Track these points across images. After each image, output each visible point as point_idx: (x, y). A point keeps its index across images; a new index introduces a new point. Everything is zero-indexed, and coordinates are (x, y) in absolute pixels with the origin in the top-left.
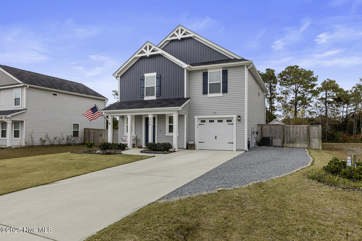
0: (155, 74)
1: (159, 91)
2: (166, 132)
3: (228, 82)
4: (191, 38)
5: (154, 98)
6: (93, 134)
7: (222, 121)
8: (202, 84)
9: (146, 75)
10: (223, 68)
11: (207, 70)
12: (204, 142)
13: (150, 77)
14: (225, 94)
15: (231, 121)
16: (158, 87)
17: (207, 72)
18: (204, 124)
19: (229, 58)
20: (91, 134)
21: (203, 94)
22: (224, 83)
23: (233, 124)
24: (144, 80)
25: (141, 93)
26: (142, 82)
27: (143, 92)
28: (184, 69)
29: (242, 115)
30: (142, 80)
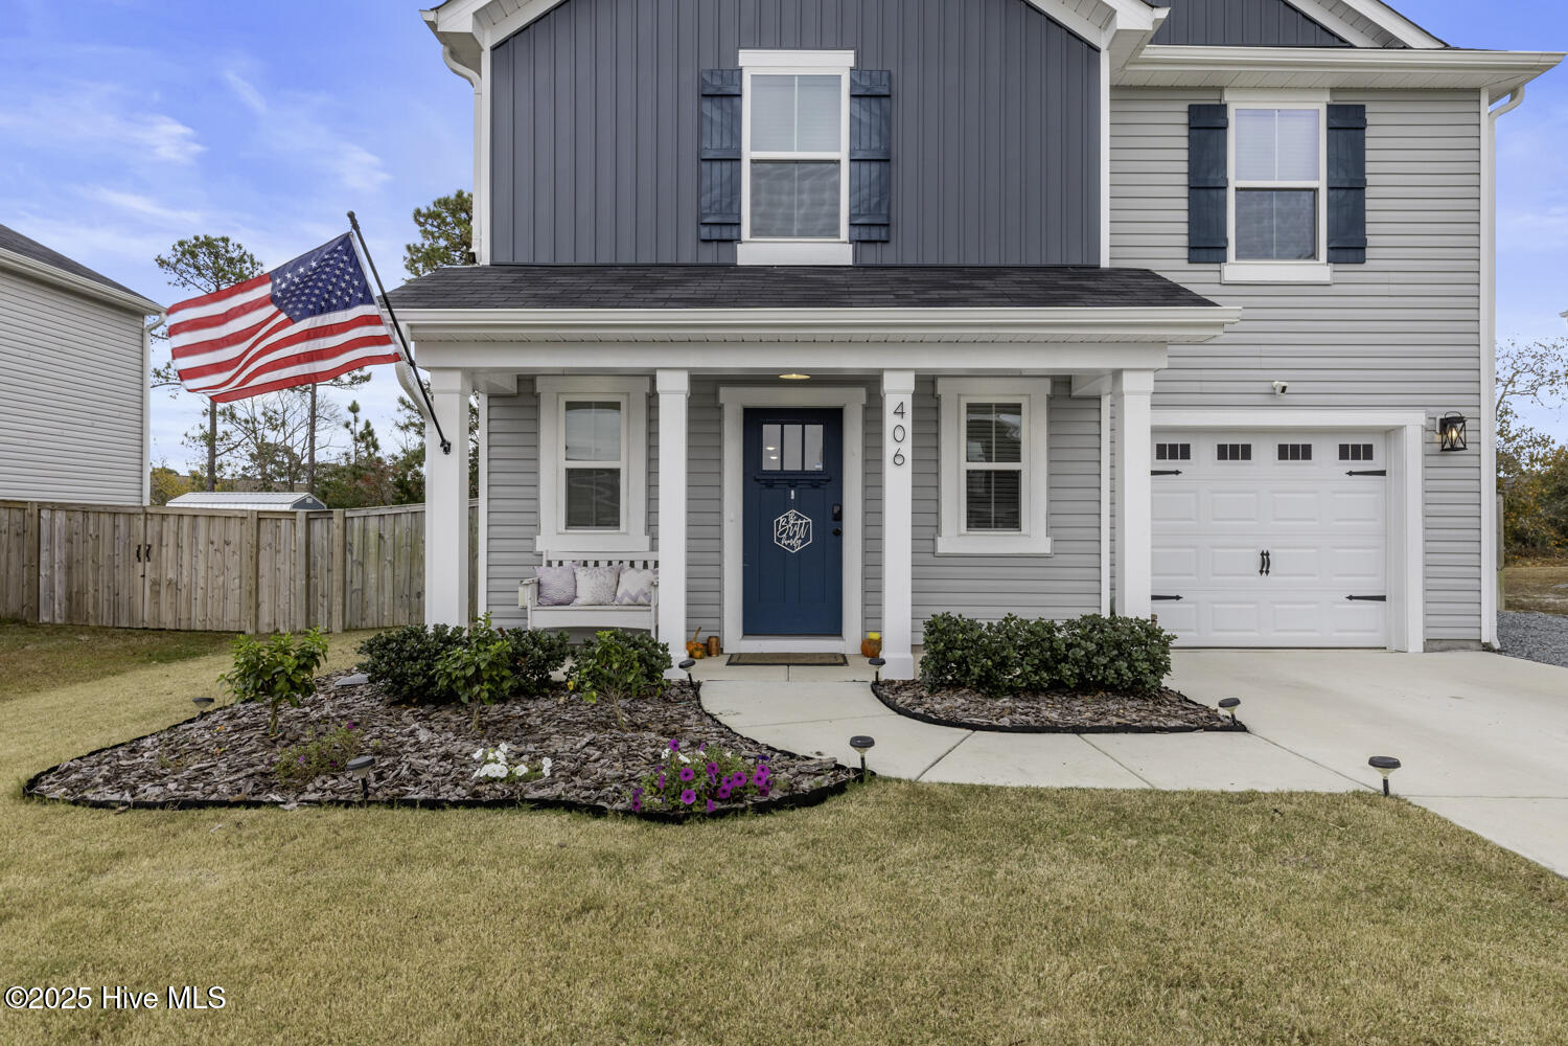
0: (839, 63)
1: (875, 200)
2: (938, 527)
3: (1369, 192)
5: (837, 251)
6: (70, 541)
7: (1304, 452)
8: (1184, 192)
9: (754, 62)
10: (1334, 90)
11: (1220, 89)
12: (1178, 598)
14: (1350, 272)
15: (1368, 452)
16: (865, 167)
17: (1224, 110)
18: (1177, 473)
19: (1342, 41)
20: (44, 546)
21: (1190, 261)
22: (1342, 193)
23: (1383, 473)
24: (736, 100)
25: (705, 201)
26: (716, 116)
27: (726, 201)
28: (1098, 50)
29: (1464, 412)
30: (716, 100)
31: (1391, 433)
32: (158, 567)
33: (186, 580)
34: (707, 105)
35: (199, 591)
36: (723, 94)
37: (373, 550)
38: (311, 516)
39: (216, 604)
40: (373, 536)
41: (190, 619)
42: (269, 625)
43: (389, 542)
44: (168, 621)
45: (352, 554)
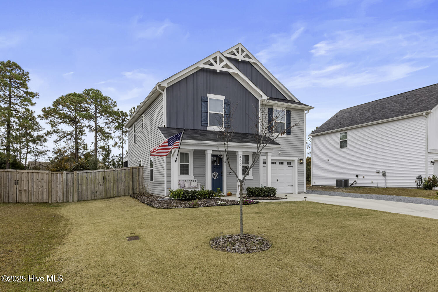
0: (222, 98)
1: (228, 121)
3: (291, 124)
4: (249, 63)
7: (282, 163)
8: (268, 121)
9: (210, 96)
10: (287, 108)
11: (272, 106)
13: (215, 100)
14: (289, 136)
15: (290, 164)
16: (227, 116)
17: (273, 109)
19: (287, 99)
21: (268, 133)
22: (288, 124)
23: (292, 167)
24: (207, 102)
25: (202, 119)
26: (204, 105)
27: (205, 119)
28: (259, 100)
29: (303, 158)
30: (204, 102)
31: (293, 161)
32: (20, 186)
33: (30, 189)
34: (202, 103)
35: (34, 192)
36: (205, 101)
37: (84, 181)
38: (67, 173)
39: (39, 195)
40: (84, 178)
41: (31, 200)
42: (55, 201)
43: (89, 179)
44: (25, 200)
45: (79, 182)
